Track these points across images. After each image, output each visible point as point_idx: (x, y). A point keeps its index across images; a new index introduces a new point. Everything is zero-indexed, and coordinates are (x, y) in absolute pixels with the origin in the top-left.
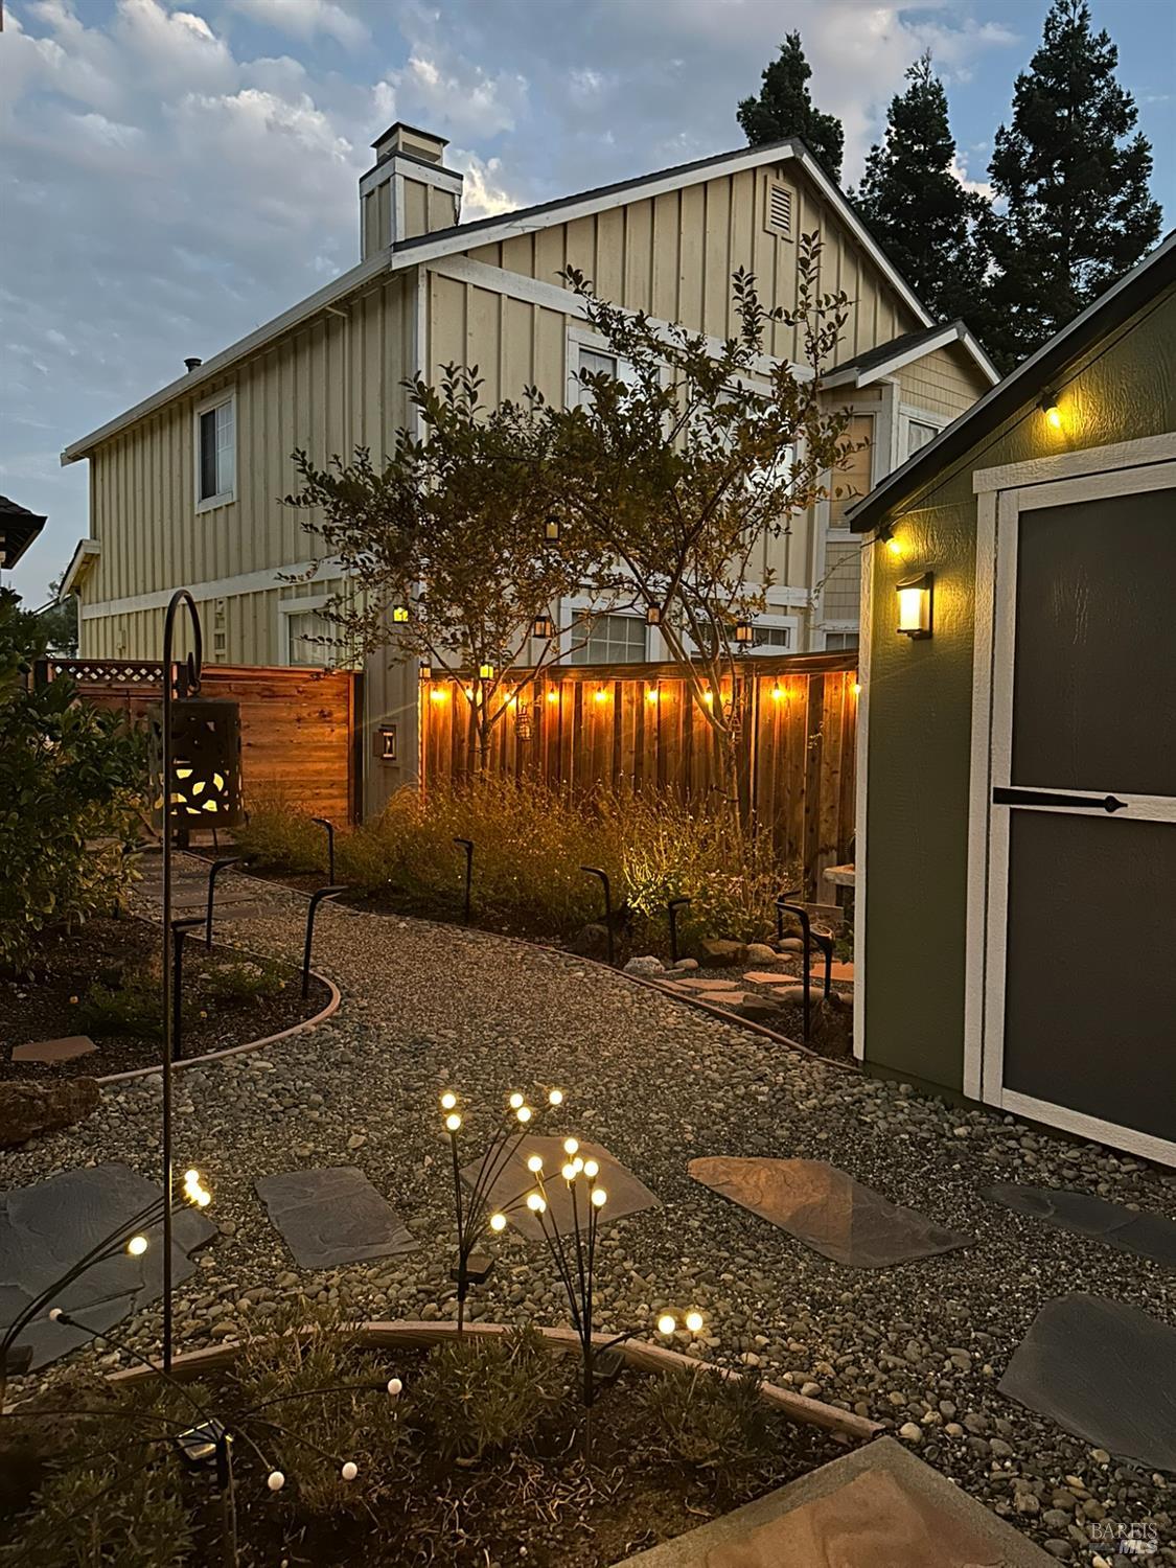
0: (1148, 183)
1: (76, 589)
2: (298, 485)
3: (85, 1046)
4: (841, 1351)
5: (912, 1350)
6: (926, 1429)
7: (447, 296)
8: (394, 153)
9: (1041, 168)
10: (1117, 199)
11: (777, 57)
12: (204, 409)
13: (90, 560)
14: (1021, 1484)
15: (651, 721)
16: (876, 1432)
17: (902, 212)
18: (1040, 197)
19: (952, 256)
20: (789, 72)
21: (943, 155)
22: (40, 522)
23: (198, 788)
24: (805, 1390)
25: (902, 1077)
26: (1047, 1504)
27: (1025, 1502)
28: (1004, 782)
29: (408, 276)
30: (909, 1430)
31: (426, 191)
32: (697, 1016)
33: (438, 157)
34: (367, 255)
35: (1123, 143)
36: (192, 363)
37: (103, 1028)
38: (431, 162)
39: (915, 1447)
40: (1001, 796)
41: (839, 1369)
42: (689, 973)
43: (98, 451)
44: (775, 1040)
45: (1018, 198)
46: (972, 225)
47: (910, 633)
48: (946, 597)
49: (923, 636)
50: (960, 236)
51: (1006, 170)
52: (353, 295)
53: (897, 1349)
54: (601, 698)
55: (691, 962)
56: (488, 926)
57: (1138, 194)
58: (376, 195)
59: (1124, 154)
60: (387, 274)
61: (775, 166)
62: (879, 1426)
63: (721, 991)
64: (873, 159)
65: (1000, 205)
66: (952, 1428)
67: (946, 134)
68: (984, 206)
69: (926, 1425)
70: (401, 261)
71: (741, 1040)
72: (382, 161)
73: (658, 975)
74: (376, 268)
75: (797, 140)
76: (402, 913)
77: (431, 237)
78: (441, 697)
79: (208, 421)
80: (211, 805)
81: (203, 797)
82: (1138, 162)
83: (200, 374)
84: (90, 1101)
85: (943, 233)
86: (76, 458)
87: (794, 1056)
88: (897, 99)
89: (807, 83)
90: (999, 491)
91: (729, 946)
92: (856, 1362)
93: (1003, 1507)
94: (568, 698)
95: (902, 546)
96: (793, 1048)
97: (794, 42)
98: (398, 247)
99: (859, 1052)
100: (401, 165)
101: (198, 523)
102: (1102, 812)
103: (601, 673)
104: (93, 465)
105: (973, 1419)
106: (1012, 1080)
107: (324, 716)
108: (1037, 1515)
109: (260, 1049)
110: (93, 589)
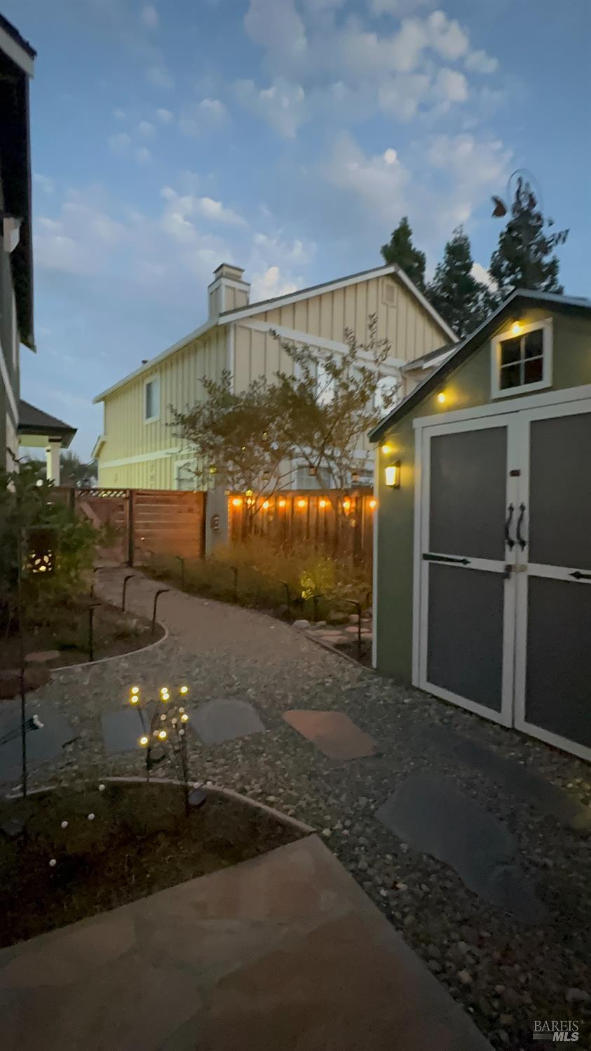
0: (558, 276)
1: (98, 455)
2: (171, 418)
3: (56, 654)
4: (312, 796)
5: (343, 798)
6: (333, 831)
7: (242, 336)
8: (221, 276)
9: (511, 270)
10: (544, 284)
11: (398, 226)
12: (147, 381)
13: (103, 444)
14: (363, 857)
15: (322, 513)
16: (311, 833)
17: (451, 291)
18: (511, 283)
19: (473, 310)
20: (402, 234)
21: (468, 267)
22: (75, 430)
23: (38, 562)
24: (290, 813)
25: (391, 676)
26: (370, 866)
27: (363, 864)
28: (426, 551)
29: (226, 328)
30: (326, 832)
31: (235, 292)
32: (316, 648)
33: (240, 277)
34: (211, 318)
35: (547, 259)
36: (144, 362)
37: (65, 647)
38: (237, 279)
39: (325, 839)
40: (426, 557)
41: (309, 804)
42: (321, 627)
43: (107, 398)
44: (345, 658)
45: (501, 285)
46: (481, 296)
47: (391, 486)
48: (405, 471)
49: (397, 487)
50: (476, 301)
51: (496, 272)
52: (205, 334)
53: (337, 797)
54: (302, 503)
55: (323, 623)
56: (243, 605)
57: (553, 282)
58: (214, 293)
59: (547, 265)
60: (217, 326)
61: (388, 275)
62: (314, 829)
63: (333, 636)
64: (438, 268)
65: (493, 288)
66: (346, 832)
67: (468, 257)
68: (485, 288)
69: (335, 830)
70: (223, 320)
71: (331, 659)
72: (217, 279)
73: (307, 628)
74: (214, 323)
75: (396, 264)
76: (208, 597)
77: (235, 310)
78: (237, 502)
79: (149, 386)
80: (43, 568)
81: (40, 565)
82: (553, 268)
83: (147, 366)
84: (47, 679)
85: (469, 301)
86: (98, 401)
87: (351, 666)
88: (448, 244)
89: (410, 237)
90: (423, 427)
91: (340, 616)
92: (317, 802)
93: (352, 866)
94: (289, 503)
95: (388, 449)
96: (351, 662)
97: (405, 219)
98: (222, 315)
99: (374, 664)
100: (225, 281)
101: (145, 428)
102: (461, 565)
103: (303, 493)
104: (105, 405)
105: (358, 827)
106: (431, 679)
107: (190, 510)
108: (365, 871)
109: (126, 657)
110: (103, 454)
